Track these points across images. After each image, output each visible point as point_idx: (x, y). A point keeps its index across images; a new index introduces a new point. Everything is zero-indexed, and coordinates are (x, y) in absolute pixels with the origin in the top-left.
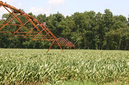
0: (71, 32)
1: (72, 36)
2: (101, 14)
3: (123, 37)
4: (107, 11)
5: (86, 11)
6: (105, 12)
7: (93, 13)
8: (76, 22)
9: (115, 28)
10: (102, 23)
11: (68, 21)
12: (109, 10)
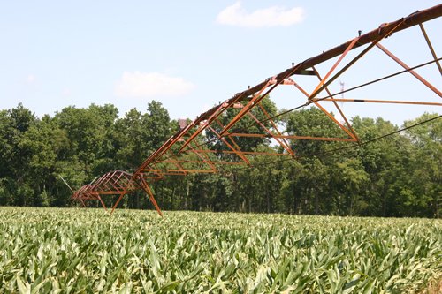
0: (56, 160)
1: (58, 172)
2: (139, 114)
3: (196, 176)
4: (154, 107)
5: (93, 105)
6: (150, 109)
7: (110, 111)
8: (70, 133)
9: (177, 154)
10: (141, 138)
11: (48, 130)
12: (160, 104)
